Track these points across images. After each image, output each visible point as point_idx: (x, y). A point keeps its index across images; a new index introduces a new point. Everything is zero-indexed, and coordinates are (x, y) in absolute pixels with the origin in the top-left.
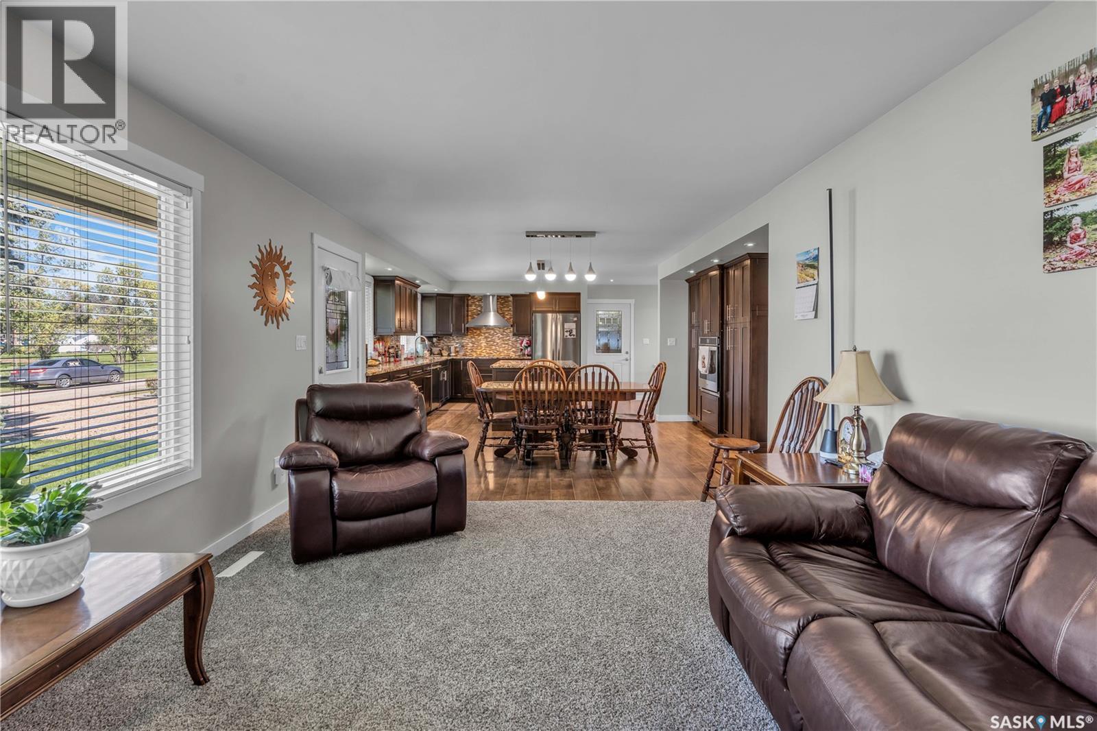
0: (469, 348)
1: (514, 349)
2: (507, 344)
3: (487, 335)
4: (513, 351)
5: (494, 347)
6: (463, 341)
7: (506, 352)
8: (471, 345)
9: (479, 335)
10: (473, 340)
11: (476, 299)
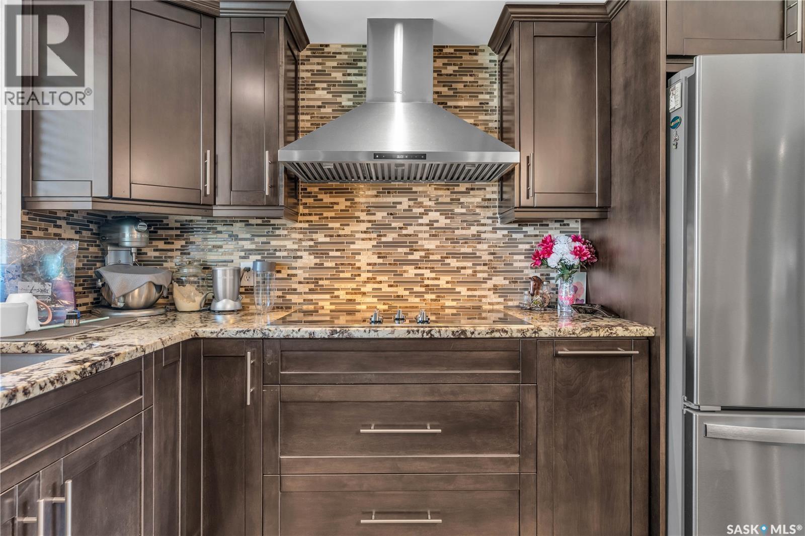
0: (301, 275)
1: (499, 280)
2: (472, 256)
3: (380, 216)
4: (495, 289)
5: (411, 272)
6: (273, 243)
7: (463, 290)
8: (309, 260)
9: (346, 217)
10: (321, 237)
11: (333, 56)
